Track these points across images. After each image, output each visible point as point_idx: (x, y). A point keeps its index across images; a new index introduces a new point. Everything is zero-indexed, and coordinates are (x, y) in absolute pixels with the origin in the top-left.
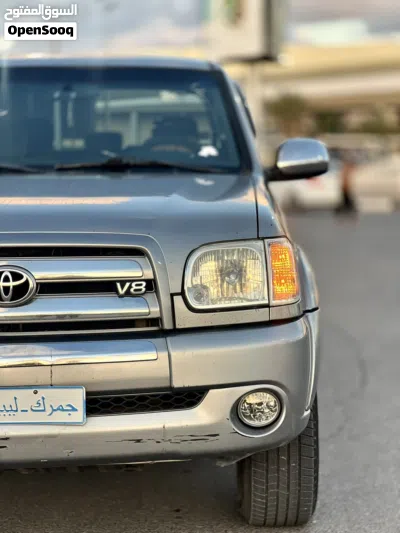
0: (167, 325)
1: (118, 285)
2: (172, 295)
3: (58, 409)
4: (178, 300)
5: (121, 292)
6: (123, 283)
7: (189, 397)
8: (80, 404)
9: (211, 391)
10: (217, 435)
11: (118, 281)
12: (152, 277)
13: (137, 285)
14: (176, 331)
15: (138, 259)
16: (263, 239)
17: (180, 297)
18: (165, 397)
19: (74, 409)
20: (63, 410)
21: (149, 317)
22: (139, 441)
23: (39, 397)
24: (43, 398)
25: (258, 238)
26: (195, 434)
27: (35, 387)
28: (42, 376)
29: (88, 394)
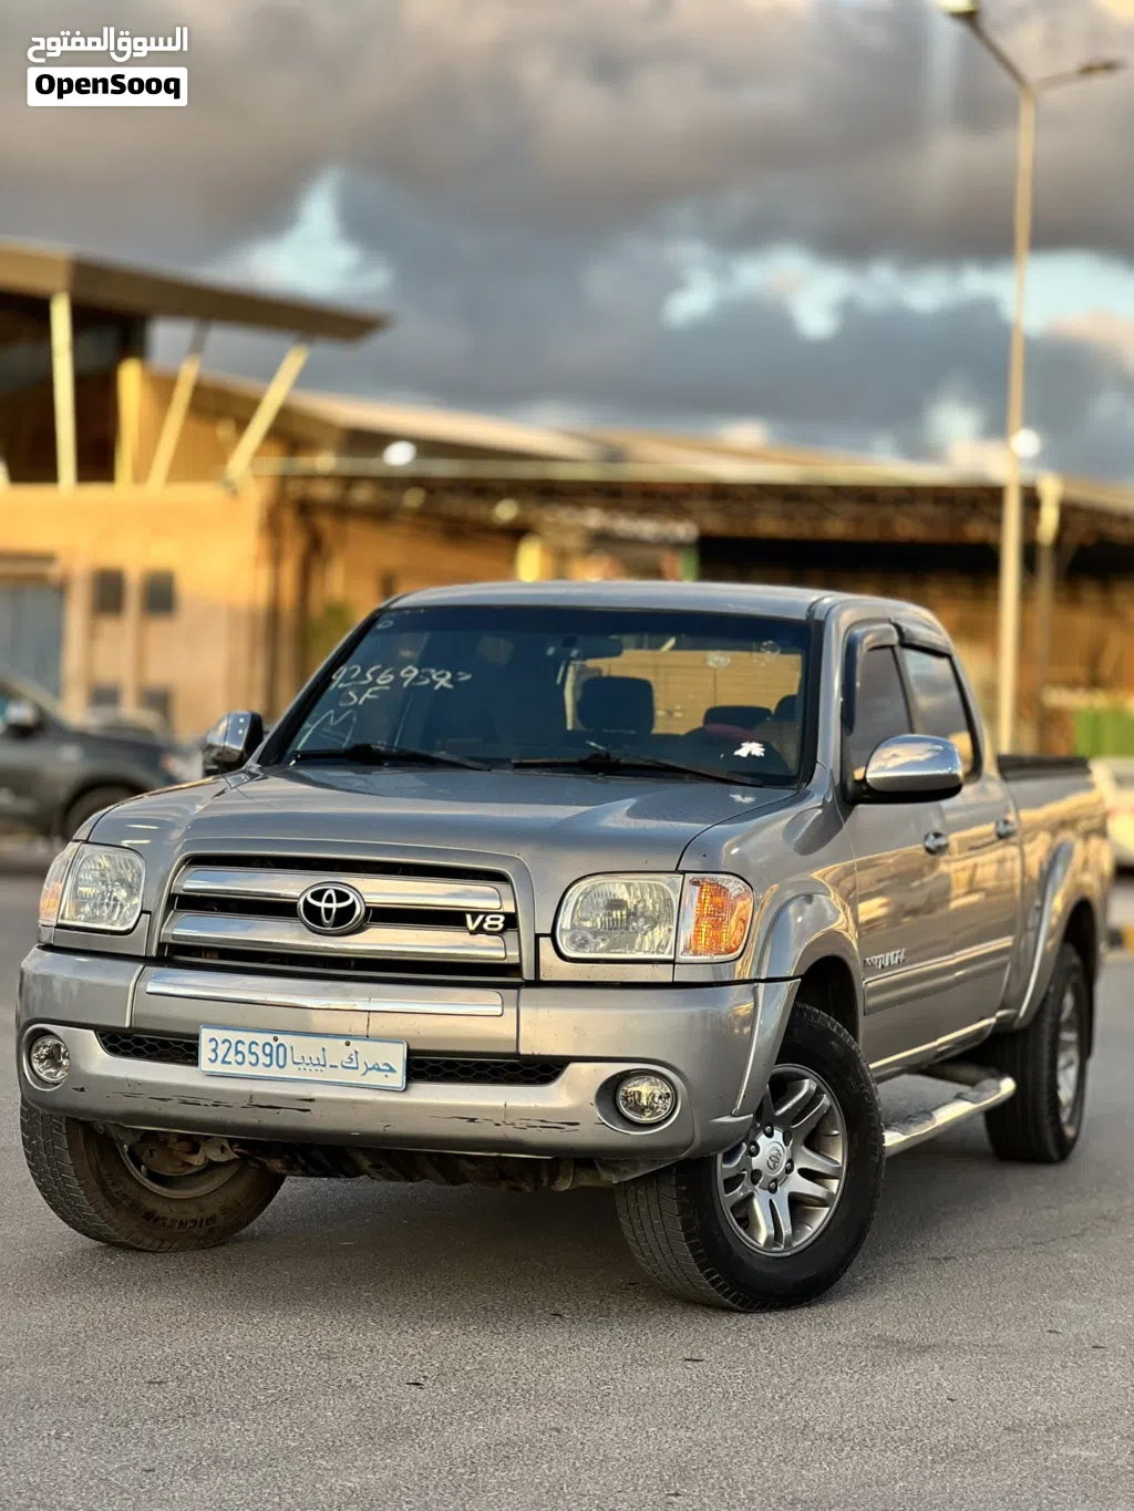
0: (528, 974)
1: (469, 917)
2: (537, 936)
3: (373, 1068)
4: (545, 943)
5: (471, 926)
6: (475, 915)
7: (543, 1070)
8: (400, 1065)
9: (573, 1066)
10: (577, 1124)
11: (469, 912)
12: (513, 911)
13: (492, 919)
14: (537, 983)
15: (498, 885)
16: (684, 873)
17: (549, 939)
18: (512, 1067)
19: (392, 1070)
20: (379, 1070)
21: (505, 961)
22: (473, 1120)
23: (350, 1050)
24: (356, 1052)
25: (676, 871)
26: (546, 1120)
27: (348, 1038)
28: (358, 1024)
29: (410, 1052)
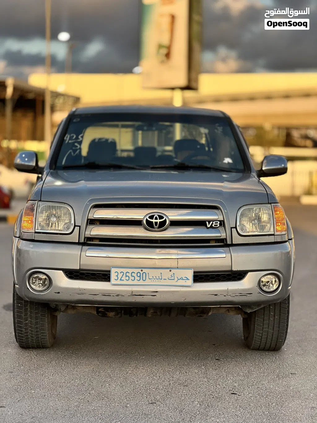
0: (229, 242)
1: (207, 223)
2: (231, 228)
3: (180, 279)
5: (209, 226)
6: (209, 222)
8: (191, 277)
9: (249, 273)
10: (252, 294)
12: (222, 219)
13: (215, 223)
15: (216, 211)
16: (271, 203)
17: (235, 229)
19: (188, 279)
20: (183, 279)
21: (221, 238)
22: (216, 295)
23: (171, 273)
24: (174, 274)
25: (269, 203)
26: (241, 293)
27: (170, 269)
28: (174, 264)
29: (194, 272)
